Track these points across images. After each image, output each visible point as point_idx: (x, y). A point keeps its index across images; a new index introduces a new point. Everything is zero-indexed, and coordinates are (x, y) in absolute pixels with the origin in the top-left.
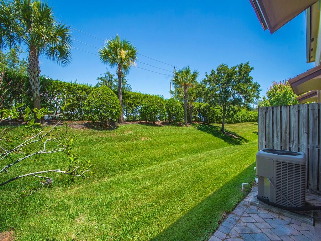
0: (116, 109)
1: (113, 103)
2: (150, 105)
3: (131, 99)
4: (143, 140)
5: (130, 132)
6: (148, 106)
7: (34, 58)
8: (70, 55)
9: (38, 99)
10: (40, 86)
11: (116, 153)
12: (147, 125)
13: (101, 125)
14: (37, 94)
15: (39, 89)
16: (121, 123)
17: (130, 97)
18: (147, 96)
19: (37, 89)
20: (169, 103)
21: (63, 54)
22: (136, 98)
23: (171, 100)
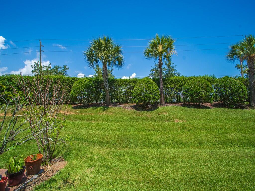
0: (153, 94)
1: (150, 90)
2: (191, 88)
3: (173, 83)
4: (176, 121)
5: (165, 114)
6: (189, 89)
7: (105, 69)
8: (124, 61)
9: (107, 92)
10: (108, 84)
11: (144, 131)
12: (189, 107)
13: (144, 107)
14: (107, 89)
15: (108, 86)
16: (162, 105)
17: (172, 82)
18: (191, 78)
19: (107, 86)
20: (220, 82)
21: (120, 62)
22: (179, 82)
23: (224, 79)
